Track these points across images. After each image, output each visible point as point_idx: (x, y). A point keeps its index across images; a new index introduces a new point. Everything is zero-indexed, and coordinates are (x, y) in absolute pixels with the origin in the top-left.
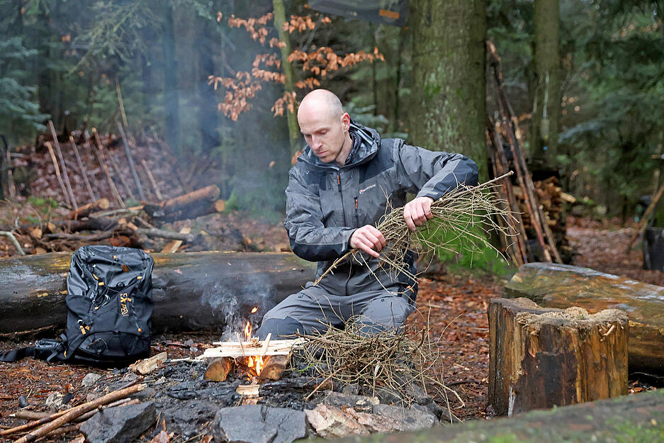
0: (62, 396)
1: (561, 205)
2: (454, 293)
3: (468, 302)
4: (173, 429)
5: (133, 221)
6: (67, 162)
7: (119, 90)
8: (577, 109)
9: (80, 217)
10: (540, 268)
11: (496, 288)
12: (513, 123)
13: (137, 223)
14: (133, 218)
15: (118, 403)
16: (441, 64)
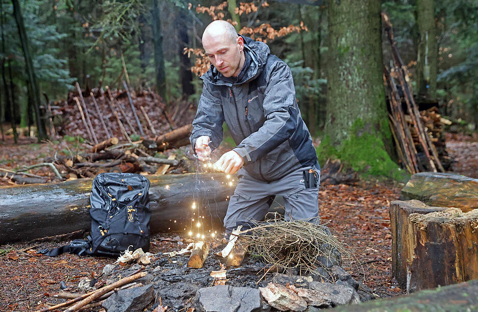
0: (89, 280)
1: (441, 127)
2: (366, 194)
3: (376, 201)
4: (167, 303)
5: (135, 152)
6: (89, 110)
7: (123, 58)
8: (450, 56)
9: (99, 150)
10: (427, 176)
11: (396, 189)
12: (403, 71)
13: (138, 153)
14: (135, 150)
15: (127, 286)
16: (349, 31)
